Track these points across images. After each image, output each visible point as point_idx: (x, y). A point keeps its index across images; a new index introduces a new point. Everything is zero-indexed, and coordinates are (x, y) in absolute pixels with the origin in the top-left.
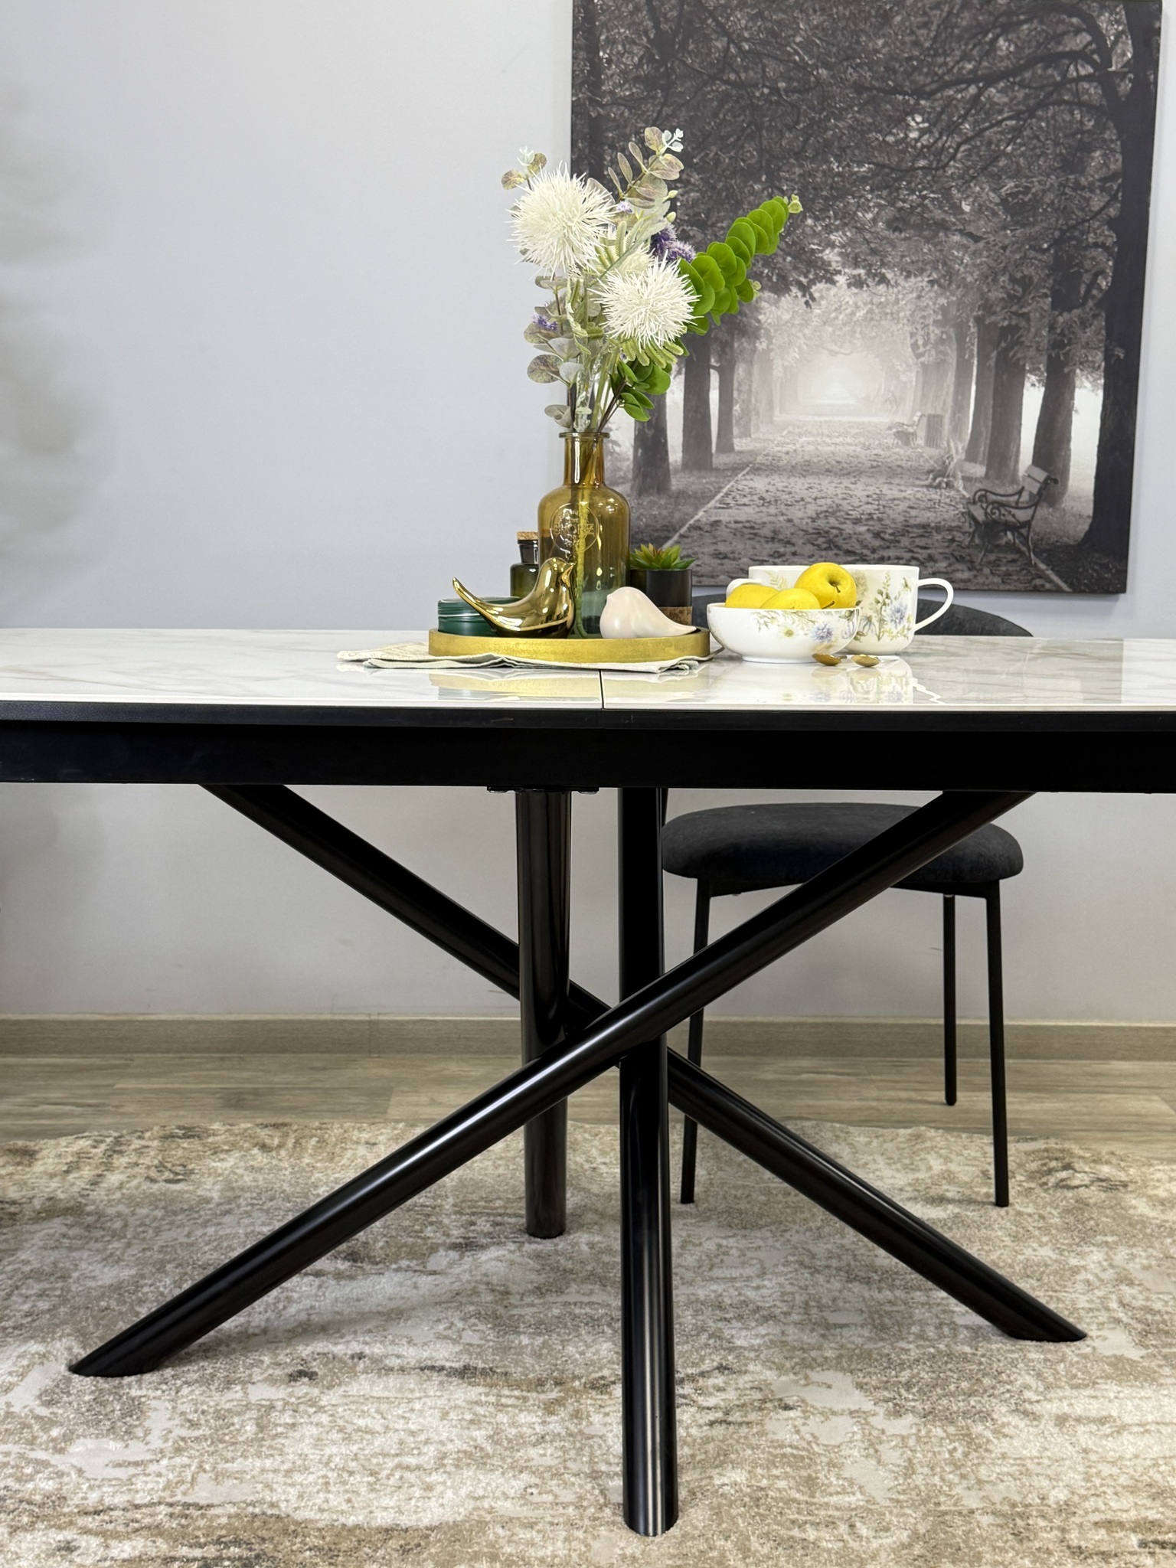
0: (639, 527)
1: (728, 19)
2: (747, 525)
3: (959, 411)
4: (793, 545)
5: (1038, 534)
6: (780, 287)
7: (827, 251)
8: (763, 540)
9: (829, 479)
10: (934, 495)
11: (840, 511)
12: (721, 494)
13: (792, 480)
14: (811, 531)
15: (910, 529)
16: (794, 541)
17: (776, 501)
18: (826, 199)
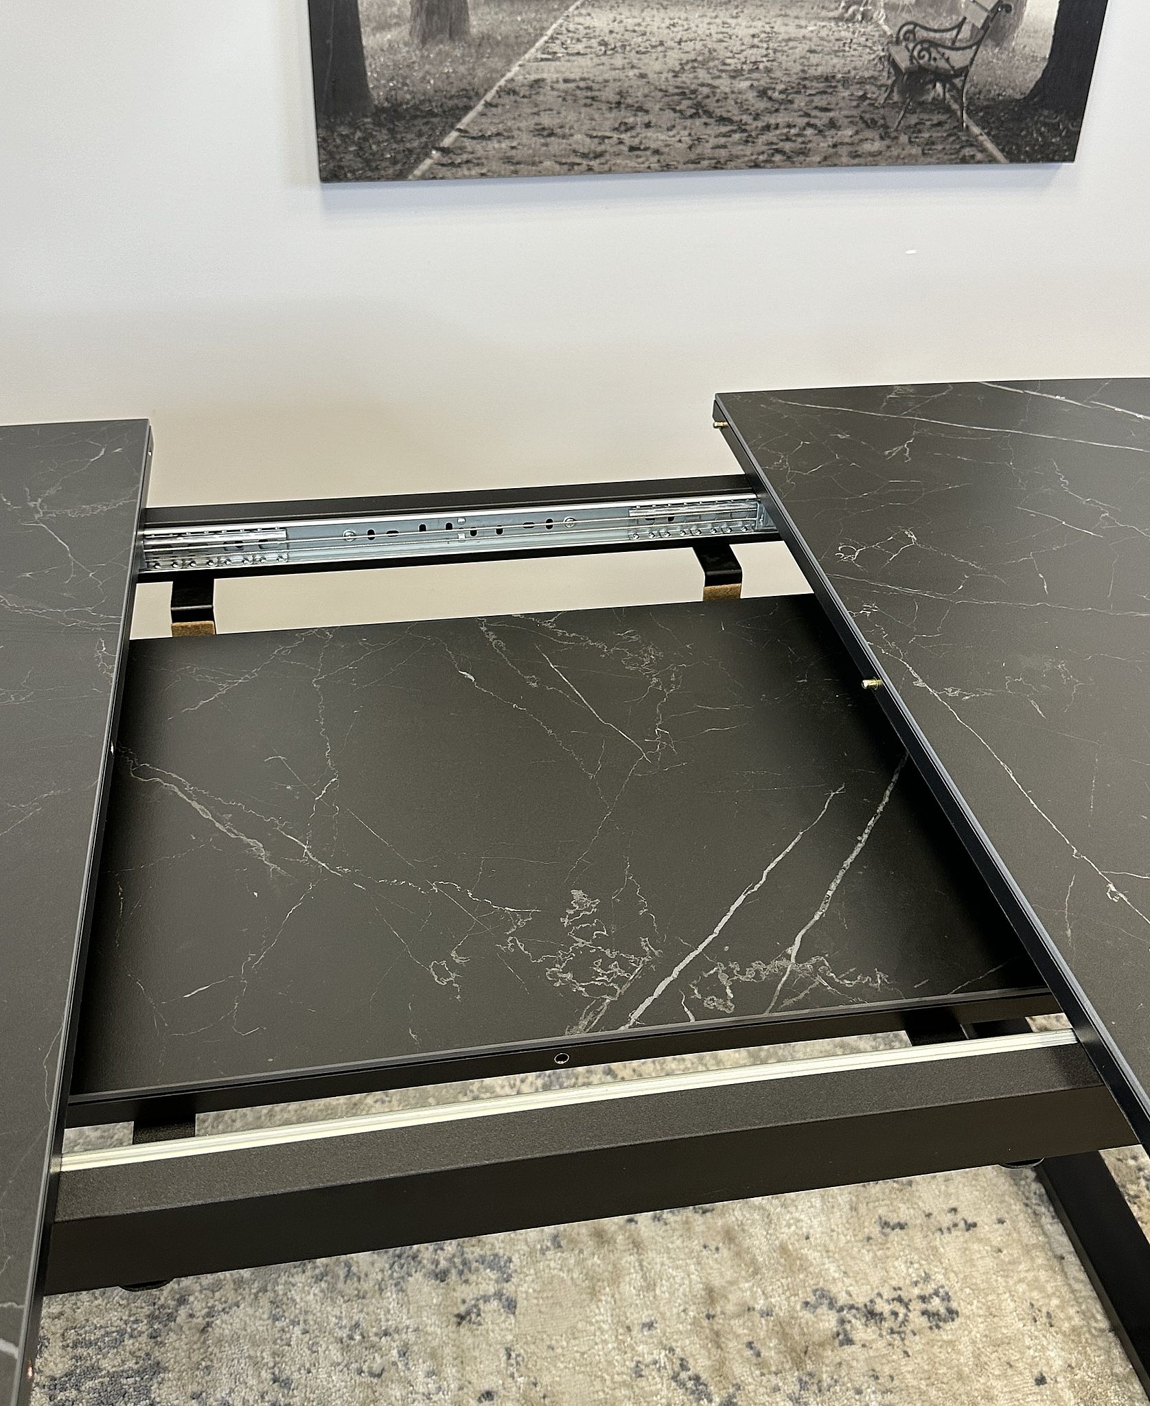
0: (424, 94)
2: (582, 84)
4: (647, 112)
5: (976, 86)
8: (604, 107)
9: (700, 11)
10: (845, 32)
11: (713, 59)
12: (545, 38)
14: (671, 90)
15: (807, 83)
16: (646, 107)
17: (624, 47)
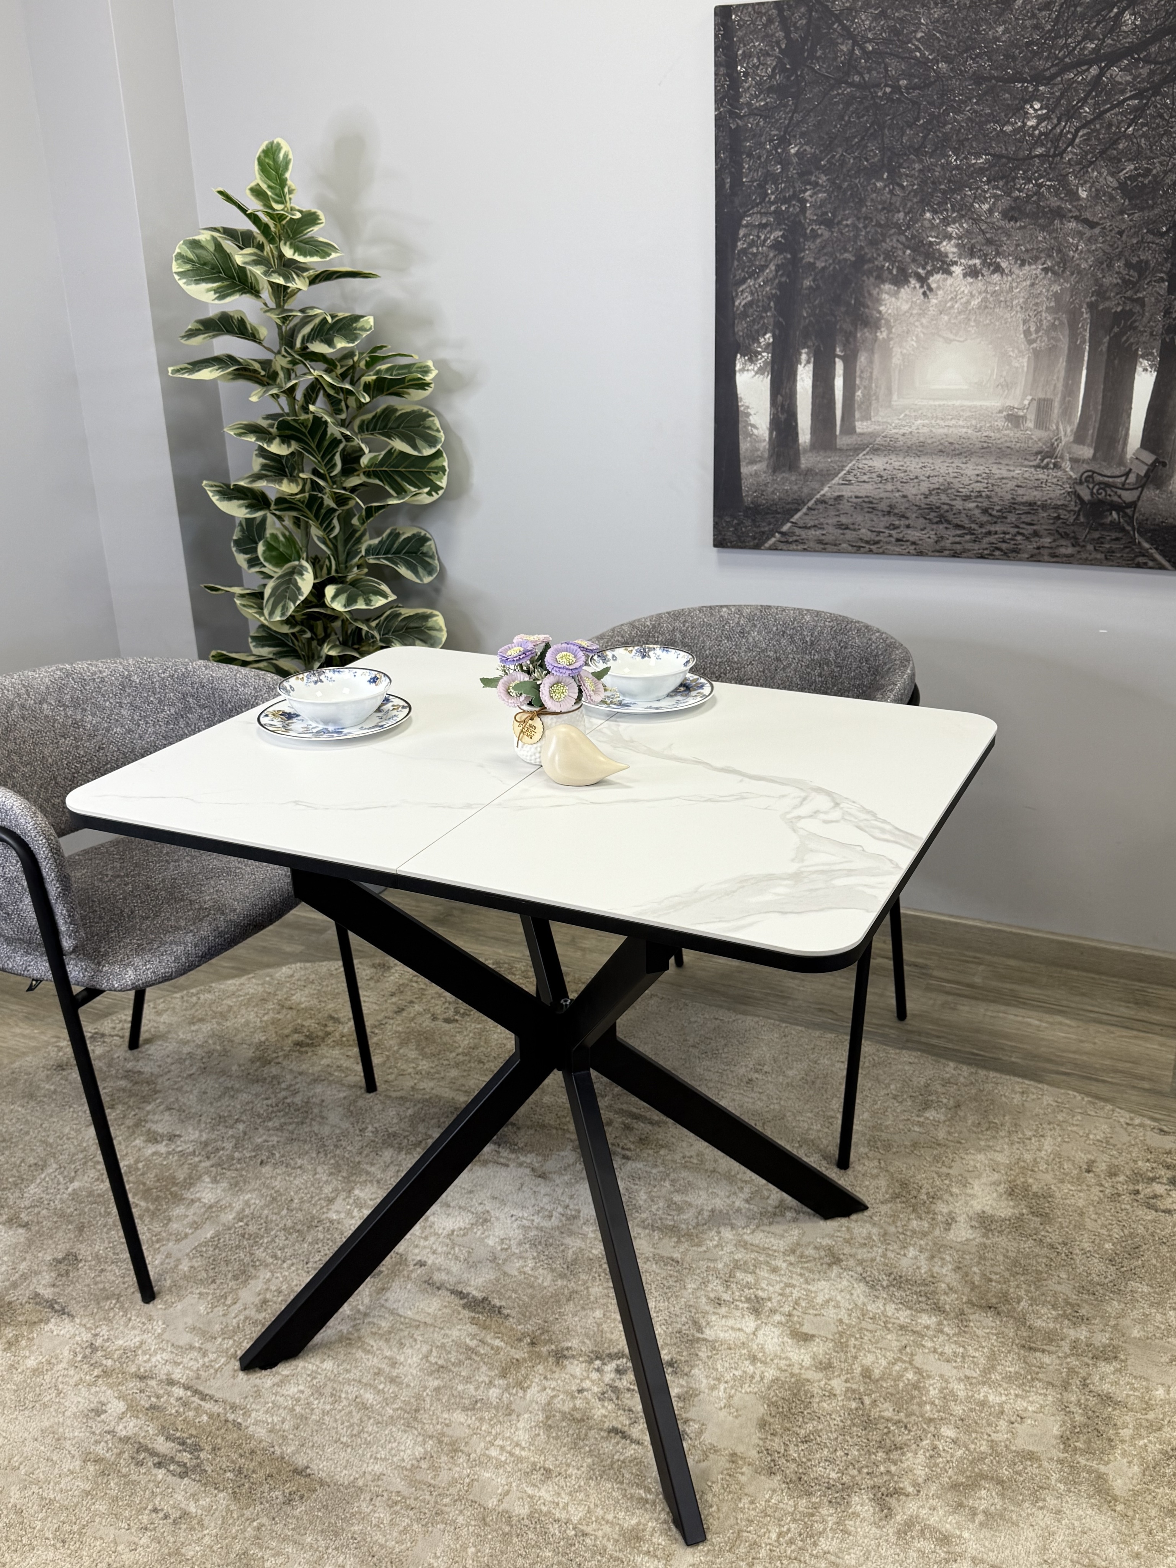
0: (773, 501)
1: (853, 22)
2: (866, 500)
3: (1069, 395)
4: (907, 518)
5: (1144, 515)
6: (901, 280)
7: (945, 243)
8: (880, 514)
9: (942, 459)
10: (1041, 475)
11: (951, 488)
12: (844, 472)
13: (908, 459)
14: (923, 506)
15: (1016, 506)
16: (907, 515)
17: (893, 478)
18: (944, 193)
